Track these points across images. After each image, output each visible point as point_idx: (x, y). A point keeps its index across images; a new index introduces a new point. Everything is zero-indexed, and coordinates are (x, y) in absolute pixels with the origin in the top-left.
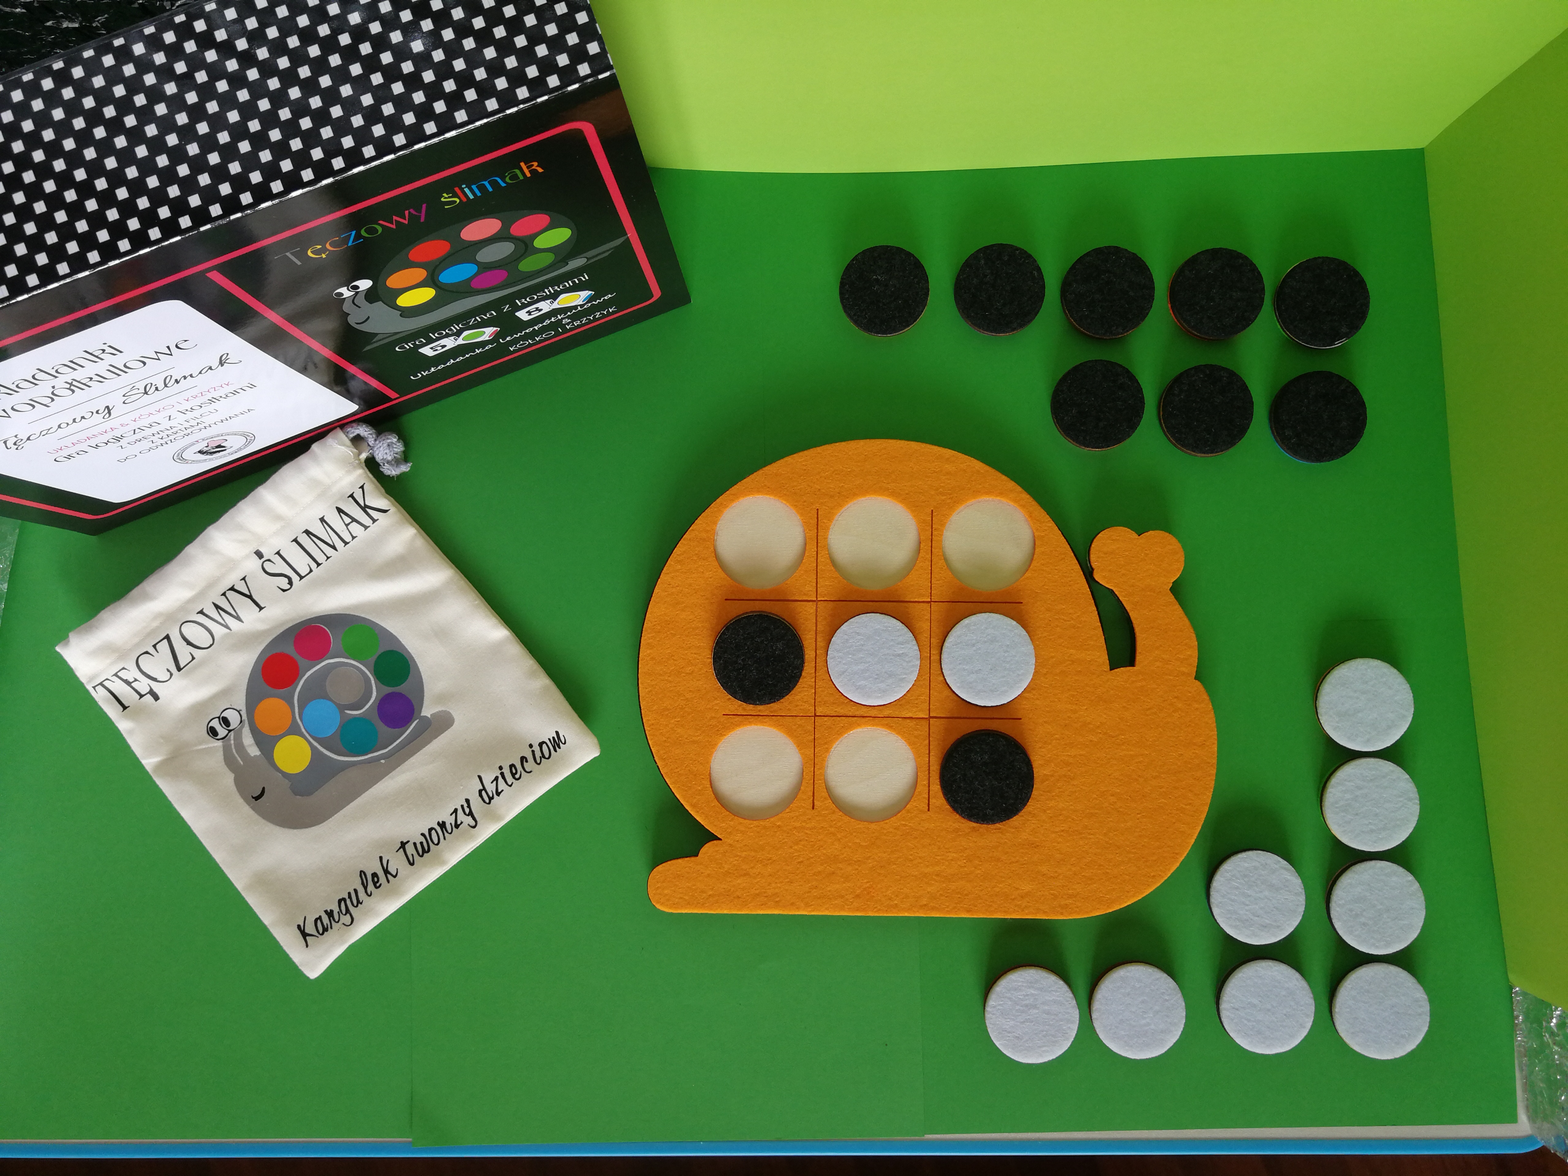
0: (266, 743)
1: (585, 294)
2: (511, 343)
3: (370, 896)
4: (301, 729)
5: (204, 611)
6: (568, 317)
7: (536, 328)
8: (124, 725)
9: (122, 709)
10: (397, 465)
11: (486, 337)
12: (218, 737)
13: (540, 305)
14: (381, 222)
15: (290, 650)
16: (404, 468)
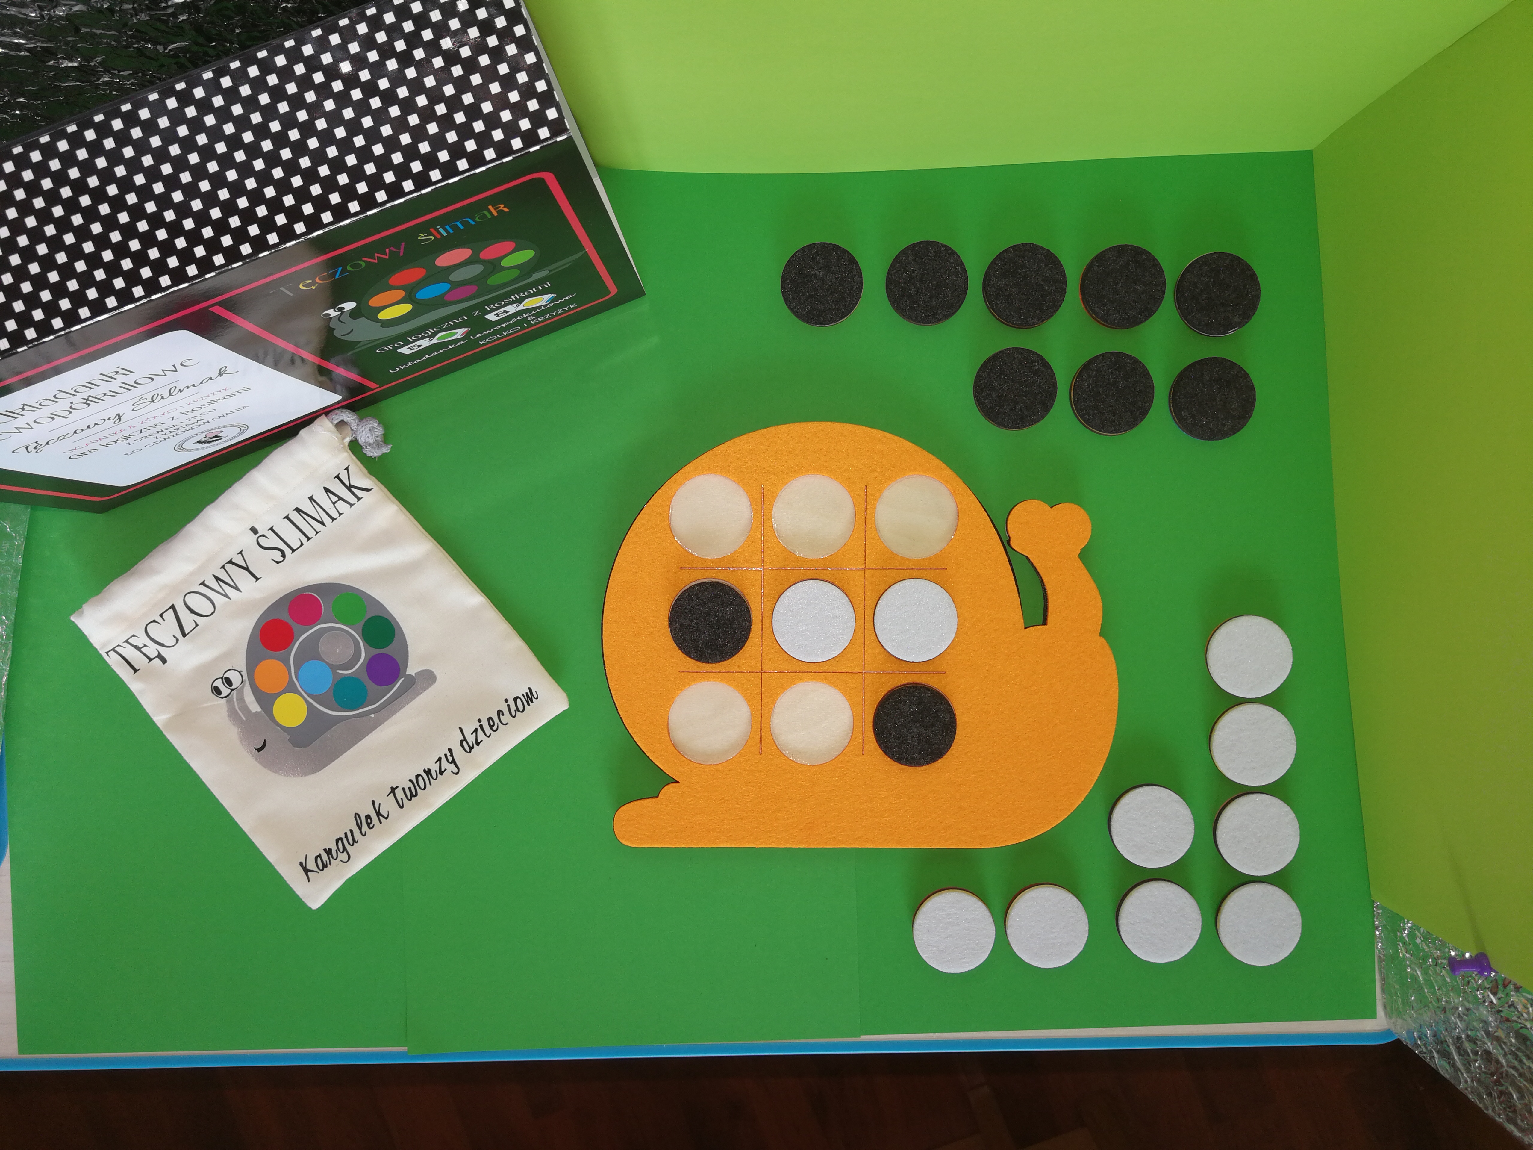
0: (266, 700)
1: (547, 297)
2: (480, 339)
3: (364, 835)
4: (297, 688)
5: (206, 582)
6: (533, 315)
7: (504, 325)
8: (135, 685)
9: (133, 672)
10: (378, 447)
11: (458, 336)
12: (222, 696)
13: (507, 308)
14: (363, 259)
15: (285, 617)
16: (385, 450)
